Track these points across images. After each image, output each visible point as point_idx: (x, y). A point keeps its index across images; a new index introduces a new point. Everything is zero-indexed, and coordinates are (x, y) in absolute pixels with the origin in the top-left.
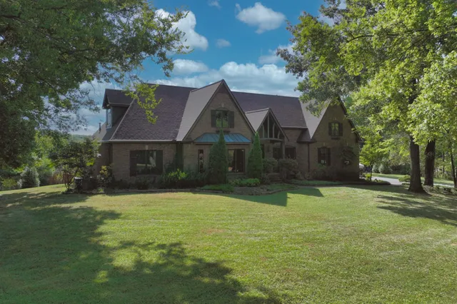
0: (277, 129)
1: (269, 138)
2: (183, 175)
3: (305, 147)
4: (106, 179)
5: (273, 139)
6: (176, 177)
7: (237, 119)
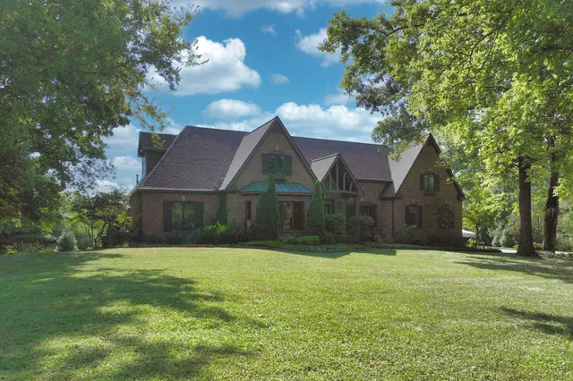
0: (349, 180)
1: (338, 191)
2: (222, 228)
3: (389, 204)
4: (132, 231)
5: (344, 191)
6: (215, 230)
7: (296, 165)
